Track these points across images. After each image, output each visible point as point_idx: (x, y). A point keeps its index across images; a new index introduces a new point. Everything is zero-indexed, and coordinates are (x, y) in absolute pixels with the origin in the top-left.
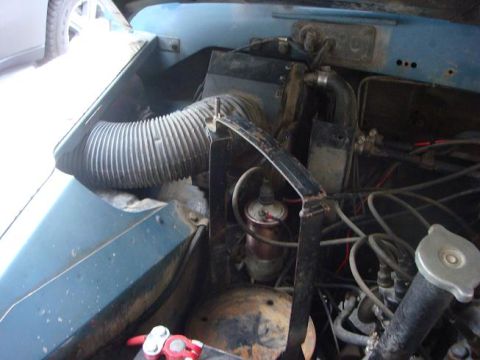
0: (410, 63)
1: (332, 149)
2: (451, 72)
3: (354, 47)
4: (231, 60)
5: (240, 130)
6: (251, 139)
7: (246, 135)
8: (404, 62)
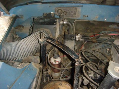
0: (86, 16)
1: (71, 41)
2: (97, 17)
3: (72, 13)
4: (40, 20)
5: (51, 41)
6: (55, 44)
7: (53, 43)
8: (85, 16)
